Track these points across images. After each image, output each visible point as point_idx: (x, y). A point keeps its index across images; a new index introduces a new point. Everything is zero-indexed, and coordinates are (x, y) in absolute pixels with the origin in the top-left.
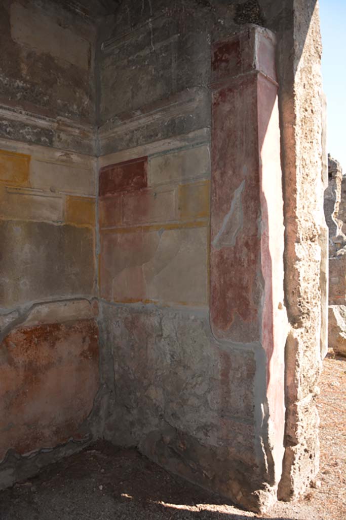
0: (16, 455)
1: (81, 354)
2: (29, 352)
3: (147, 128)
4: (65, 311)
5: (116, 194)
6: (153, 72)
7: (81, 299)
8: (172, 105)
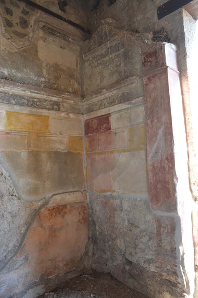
0: (45, 277)
1: (78, 221)
2: (51, 221)
3: (109, 98)
4: (69, 198)
5: (94, 134)
6: (111, 69)
7: (77, 191)
8: (122, 86)
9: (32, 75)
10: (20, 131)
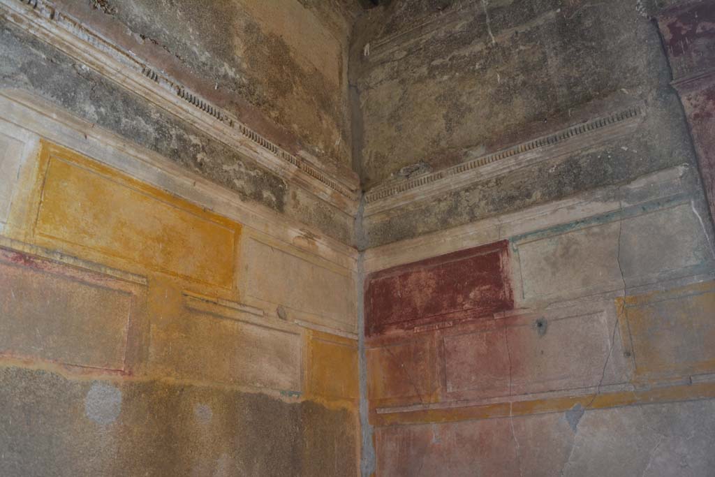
3: (498, 184)
5: (417, 329)
6: (499, 79)
8: (573, 128)
9: (192, 37)
10: (99, 265)
